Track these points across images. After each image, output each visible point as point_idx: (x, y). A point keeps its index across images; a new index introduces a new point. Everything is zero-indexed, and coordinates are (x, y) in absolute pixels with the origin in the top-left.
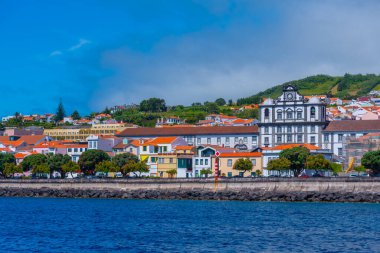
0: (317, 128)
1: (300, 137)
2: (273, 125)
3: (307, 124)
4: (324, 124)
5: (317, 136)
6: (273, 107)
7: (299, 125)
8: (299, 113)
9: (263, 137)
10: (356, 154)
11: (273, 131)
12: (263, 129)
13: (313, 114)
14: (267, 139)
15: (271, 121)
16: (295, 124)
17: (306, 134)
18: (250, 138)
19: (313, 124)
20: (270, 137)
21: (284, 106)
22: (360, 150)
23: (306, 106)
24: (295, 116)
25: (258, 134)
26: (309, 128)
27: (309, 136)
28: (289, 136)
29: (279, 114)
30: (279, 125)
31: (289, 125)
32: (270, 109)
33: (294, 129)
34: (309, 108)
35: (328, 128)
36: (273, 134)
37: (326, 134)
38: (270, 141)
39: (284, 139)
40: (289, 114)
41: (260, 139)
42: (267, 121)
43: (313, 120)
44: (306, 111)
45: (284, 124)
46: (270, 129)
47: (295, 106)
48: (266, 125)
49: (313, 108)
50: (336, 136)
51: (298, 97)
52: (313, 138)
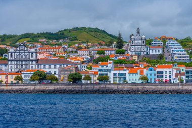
0: (34, 62)
1: (26, 66)
2: (14, 60)
3: (29, 60)
4: (37, 61)
5: (34, 66)
6: (15, 53)
7: (26, 61)
8: (26, 56)
9: (10, 66)
10: (65, 74)
12: (10, 62)
13: (32, 56)
14: (11, 67)
16: (24, 60)
17: (29, 64)
18: (4, 66)
20: (13, 66)
21: (19, 52)
22: (66, 72)
23: (29, 52)
24: (24, 57)
25: (7, 64)
26: (31, 62)
27: (31, 66)
28: (22, 65)
29: (17, 56)
30: (17, 61)
31: (22, 61)
32: (13, 54)
33: (24, 63)
34: (30, 54)
35: (39, 62)
36: (14, 64)
37: (38, 65)
38: (13, 68)
39: (20, 67)
40: (22, 56)
41: (8, 66)
42: (11, 59)
43: (32, 59)
44: (29, 55)
45: (20, 60)
46: (13, 62)
47: (24, 52)
49: (32, 54)
50: (42, 66)
51: (26, 48)
52: (32, 67)
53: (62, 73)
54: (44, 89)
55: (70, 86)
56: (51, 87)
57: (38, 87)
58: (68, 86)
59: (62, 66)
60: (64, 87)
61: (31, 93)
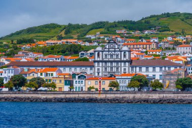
0: (127, 63)
1: (117, 69)
2: (102, 61)
3: (121, 61)
4: (130, 62)
5: (127, 68)
6: (102, 52)
7: (117, 62)
8: (117, 55)
9: (96, 68)
10: (171, 79)
11: (102, 65)
12: (96, 64)
13: (125, 56)
14: (98, 69)
15: (101, 59)
16: (115, 61)
17: (121, 67)
18: (89, 69)
19: (125, 62)
20: (101, 68)
21: (109, 51)
22: (172, 77)
23: (121, 51)
24: (114, 57)
25: (94, 66)
26: (123, 64)
27: (123, 68)
28: (112, 68)
29: (106, 55)
30: (106, 62)
31: (111, 62)
32: (101, 53)
33: (114, 64)
34: (123, 53)
35: (133, 64)
36: (102, 66)
37: (132, 67)
38: (101, 71)
39: (109, 69)
40: (112, 56)
41: (95, 69)
42: (98, 59)
43: (125, 59)
44: (121, 54)
45: (109, 61)
46: (101, 64)
47: (115, 51)
48: (98, 62)
49: (124, 53)
50: (138, 69)
51: (116, 46)
52: (125, 69)
53: (167, 77)
54: (147, 97)
55: (179, 95)
56: (156, 96)
57: (138, 96)
58: (177, 95)
59: (163, 68)
60: (172, 96)
61: (132, 102)
